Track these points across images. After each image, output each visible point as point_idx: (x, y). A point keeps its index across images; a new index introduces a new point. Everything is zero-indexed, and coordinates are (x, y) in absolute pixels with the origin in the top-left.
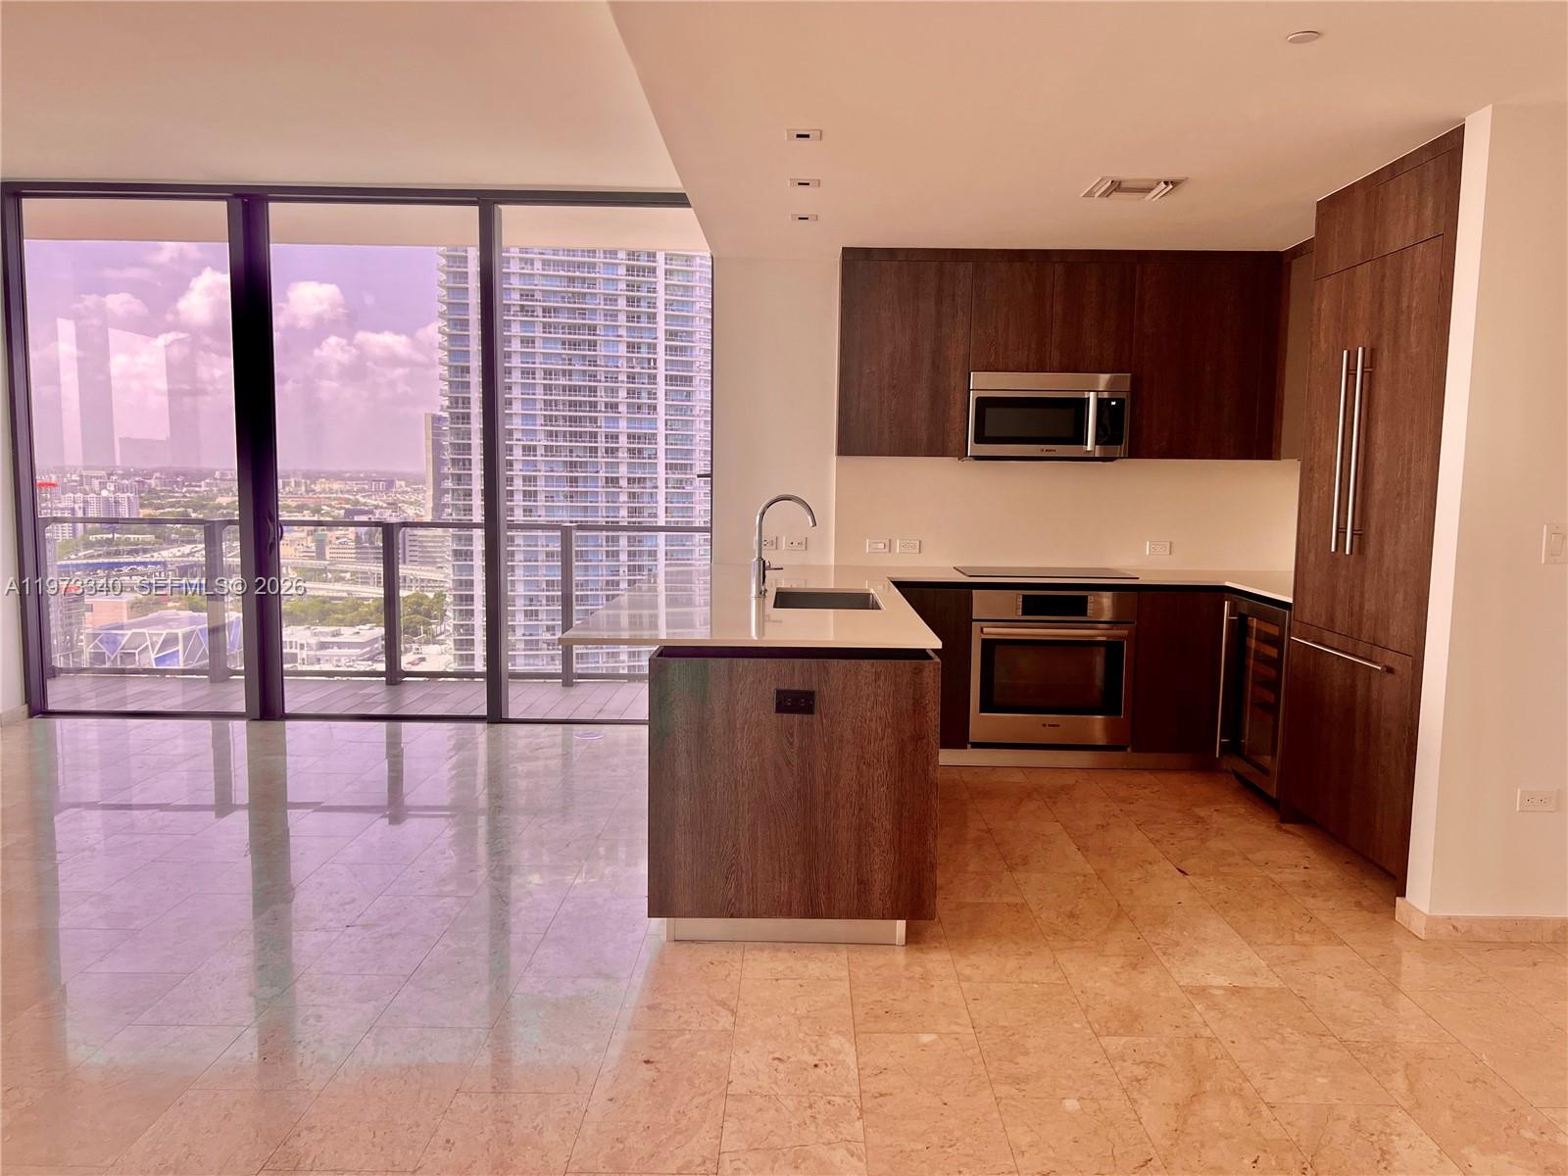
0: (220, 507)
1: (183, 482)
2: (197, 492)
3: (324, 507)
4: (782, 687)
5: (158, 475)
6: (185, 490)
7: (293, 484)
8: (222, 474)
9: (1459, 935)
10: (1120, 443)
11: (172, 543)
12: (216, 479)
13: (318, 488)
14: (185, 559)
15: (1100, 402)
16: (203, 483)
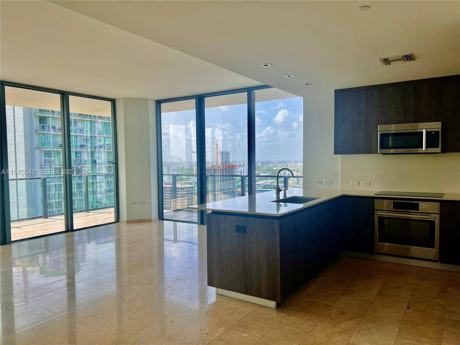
1: (266, 164)
2: (269, 167)
3: (300, 170)
4: (237, 224)
5: (260, 162)
6: (266, 166)
7: (292, 164)
8: (275, 162)
10: (438, 147)
12: (273, 163)
13: (298, 165)
14: (265, 184)
15: (427, 133)
16: (270, 164)
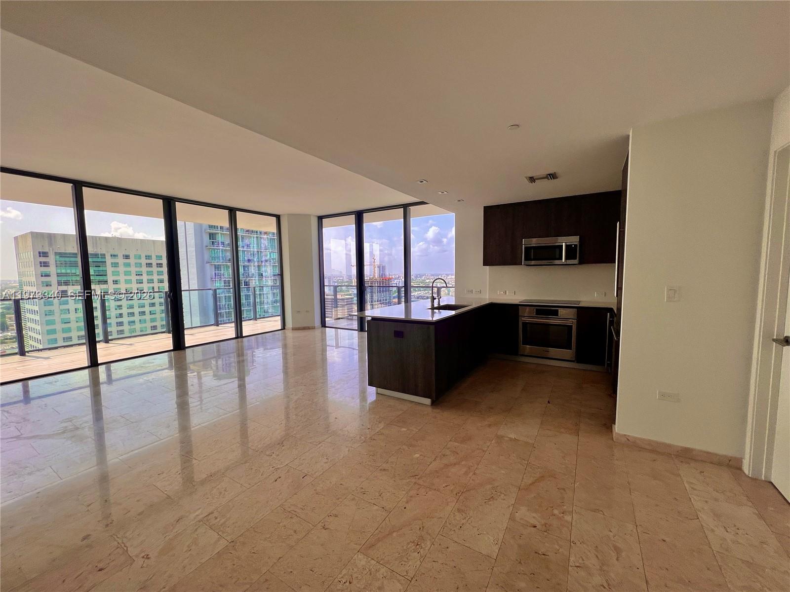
0: (427, 282)
4: (396, 330)
9: (630, 442)
10: (576, 259)
11: (416, 291)
15: (567, 246)
